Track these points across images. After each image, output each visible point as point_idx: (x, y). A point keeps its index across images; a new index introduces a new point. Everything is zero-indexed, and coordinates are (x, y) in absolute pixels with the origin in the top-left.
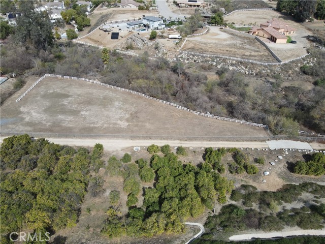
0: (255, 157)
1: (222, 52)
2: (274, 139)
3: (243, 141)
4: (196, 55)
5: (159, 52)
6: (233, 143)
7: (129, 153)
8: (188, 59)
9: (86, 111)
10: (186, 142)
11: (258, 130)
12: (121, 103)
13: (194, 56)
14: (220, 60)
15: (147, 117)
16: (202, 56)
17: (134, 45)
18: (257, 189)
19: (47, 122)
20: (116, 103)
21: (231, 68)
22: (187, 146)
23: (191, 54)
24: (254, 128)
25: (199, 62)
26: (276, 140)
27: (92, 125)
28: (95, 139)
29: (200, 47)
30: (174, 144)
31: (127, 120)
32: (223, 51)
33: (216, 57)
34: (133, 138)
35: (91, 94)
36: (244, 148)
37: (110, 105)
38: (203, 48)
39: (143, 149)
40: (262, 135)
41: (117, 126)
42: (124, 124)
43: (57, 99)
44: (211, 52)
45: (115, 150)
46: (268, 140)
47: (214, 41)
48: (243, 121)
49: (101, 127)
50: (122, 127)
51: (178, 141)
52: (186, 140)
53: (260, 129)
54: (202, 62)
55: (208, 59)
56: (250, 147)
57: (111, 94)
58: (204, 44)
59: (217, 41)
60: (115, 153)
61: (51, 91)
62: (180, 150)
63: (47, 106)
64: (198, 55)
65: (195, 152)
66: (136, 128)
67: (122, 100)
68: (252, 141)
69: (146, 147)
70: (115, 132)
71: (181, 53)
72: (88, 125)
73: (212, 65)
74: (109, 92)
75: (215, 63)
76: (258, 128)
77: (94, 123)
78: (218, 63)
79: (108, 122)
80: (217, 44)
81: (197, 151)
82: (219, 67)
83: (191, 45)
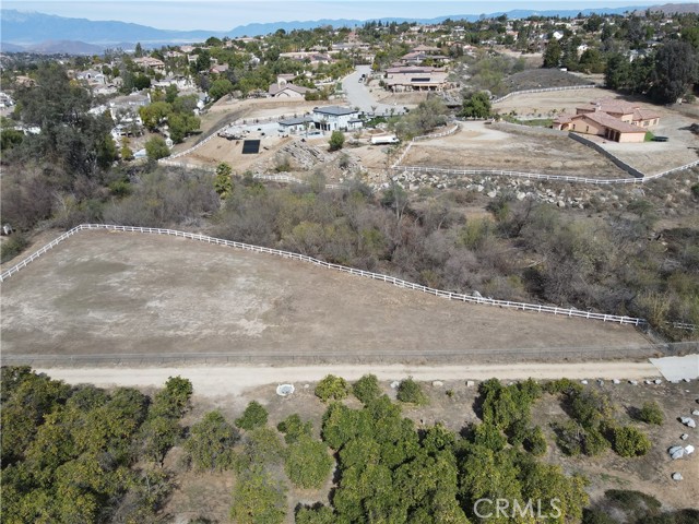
0: (628, 405)
1: (496, 164)
2: (671, 352)
3: (584, 361)
4: (434, 173)
5: (349, 172)
6: (557, 366)
7: (263, 402)
8: (417, 183)
9: (161, 299)
10: (422, 368)
11: (620, 331)
12: (253, 278)
13: (430, 175)
14: (493, 180)
15: (317, 308)
16: (449, 175)
17: (293, 162)
18: (659, 505)
19: (56, 328)
20: (241, 280)
21: (521, 196)
22: (427, 378)
23: (423, 172)
24: (608, 326)
25: (443, 187)
26: (679, 354)
27: (171, 332)
28: (172, 367)
29: (444, 157)
30: (390, 375)
31: (265, 318)
32: (499, 161)
33: (484, 175)
34: (277, 361)
35: (182, 261)
36: (589, 381)
37: (225, 283)
38: (451, 158)
39: (302, 390)
40: (636, 343)
41: (237, 332)
42: (254, 328)
43: (93, 276)
44: (469, 165)
45: (224, 394)
46: (656, 356)
47: (474, 146)
48: (572, 311)
49: (195, 337)
50: (250, 333)
51: (402, 367)
52: (423, 364)
53: (624, 329)
54: (450, 186)
55: (465, 179)
56: (607, 376)
57: (229, 260)
58: (453, 150)
59: (480, 145)
60: (222, 404)
61: (86, 259)
62: (407, 389)
63: (65, 291)
64: (441, 173)
65: (449, 394)
66: (287, 336)
67: (255, 271)
68: (609, 360)
69: (311, 384)
70: (230, 348)
71: (401, 172)
72: (162, 331)
73: (475, 191)
74: (226, 256)
75: (481, 188)
76: (617, 326)
77: (176, 327)
78: (489, 187)
79: (216, 323)
80: (481, 150)
81: (455, 390)
82: (492, 194)
83: (421, 155)
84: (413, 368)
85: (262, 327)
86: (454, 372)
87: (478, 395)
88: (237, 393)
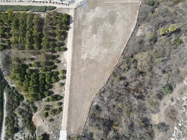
9: (96, 37)
20: (105, 50)
27: (83, 43)
37: (104, 47)
39: (64, 68)
41: (82, 54)
43: (109, 19)
46: (67, 132)
57: (117, 45)
61: (118, 13)
63: (101, 17)
65: (61, 91)
67: (110, 52)
73: (178, 122)
74: (120, 44)
84: (69, 86)
85: (84, 58)
86: (67, 93)
87: (61, 96)
88: (65, 58)
